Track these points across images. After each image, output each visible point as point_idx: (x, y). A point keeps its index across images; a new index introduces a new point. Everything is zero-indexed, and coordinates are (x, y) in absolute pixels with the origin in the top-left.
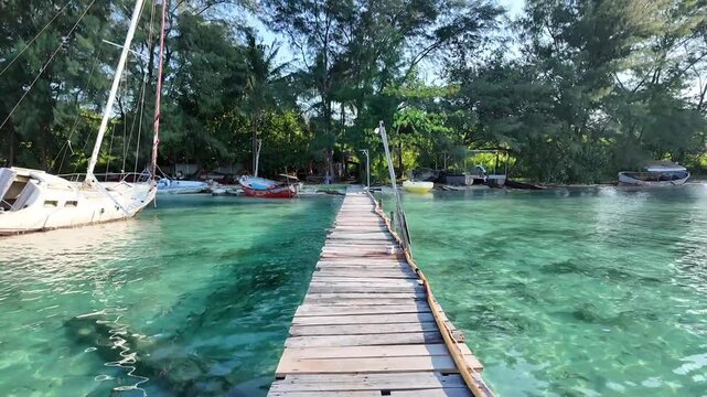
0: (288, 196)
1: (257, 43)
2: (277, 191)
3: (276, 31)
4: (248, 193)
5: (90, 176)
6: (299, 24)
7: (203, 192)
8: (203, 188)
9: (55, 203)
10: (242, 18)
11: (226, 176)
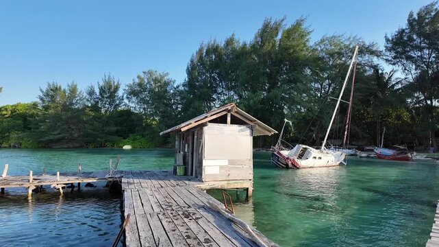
0: (407, 159)
1: (380, 72)
2: (399, 156)
3: (394, 64)
4: (380, 156)
5: (323, 147)
6: (409, 58)
7: (352, 155)
8: (353, 153)
9: (315, 158)
10: (370, 60)
11: (359, 146)
